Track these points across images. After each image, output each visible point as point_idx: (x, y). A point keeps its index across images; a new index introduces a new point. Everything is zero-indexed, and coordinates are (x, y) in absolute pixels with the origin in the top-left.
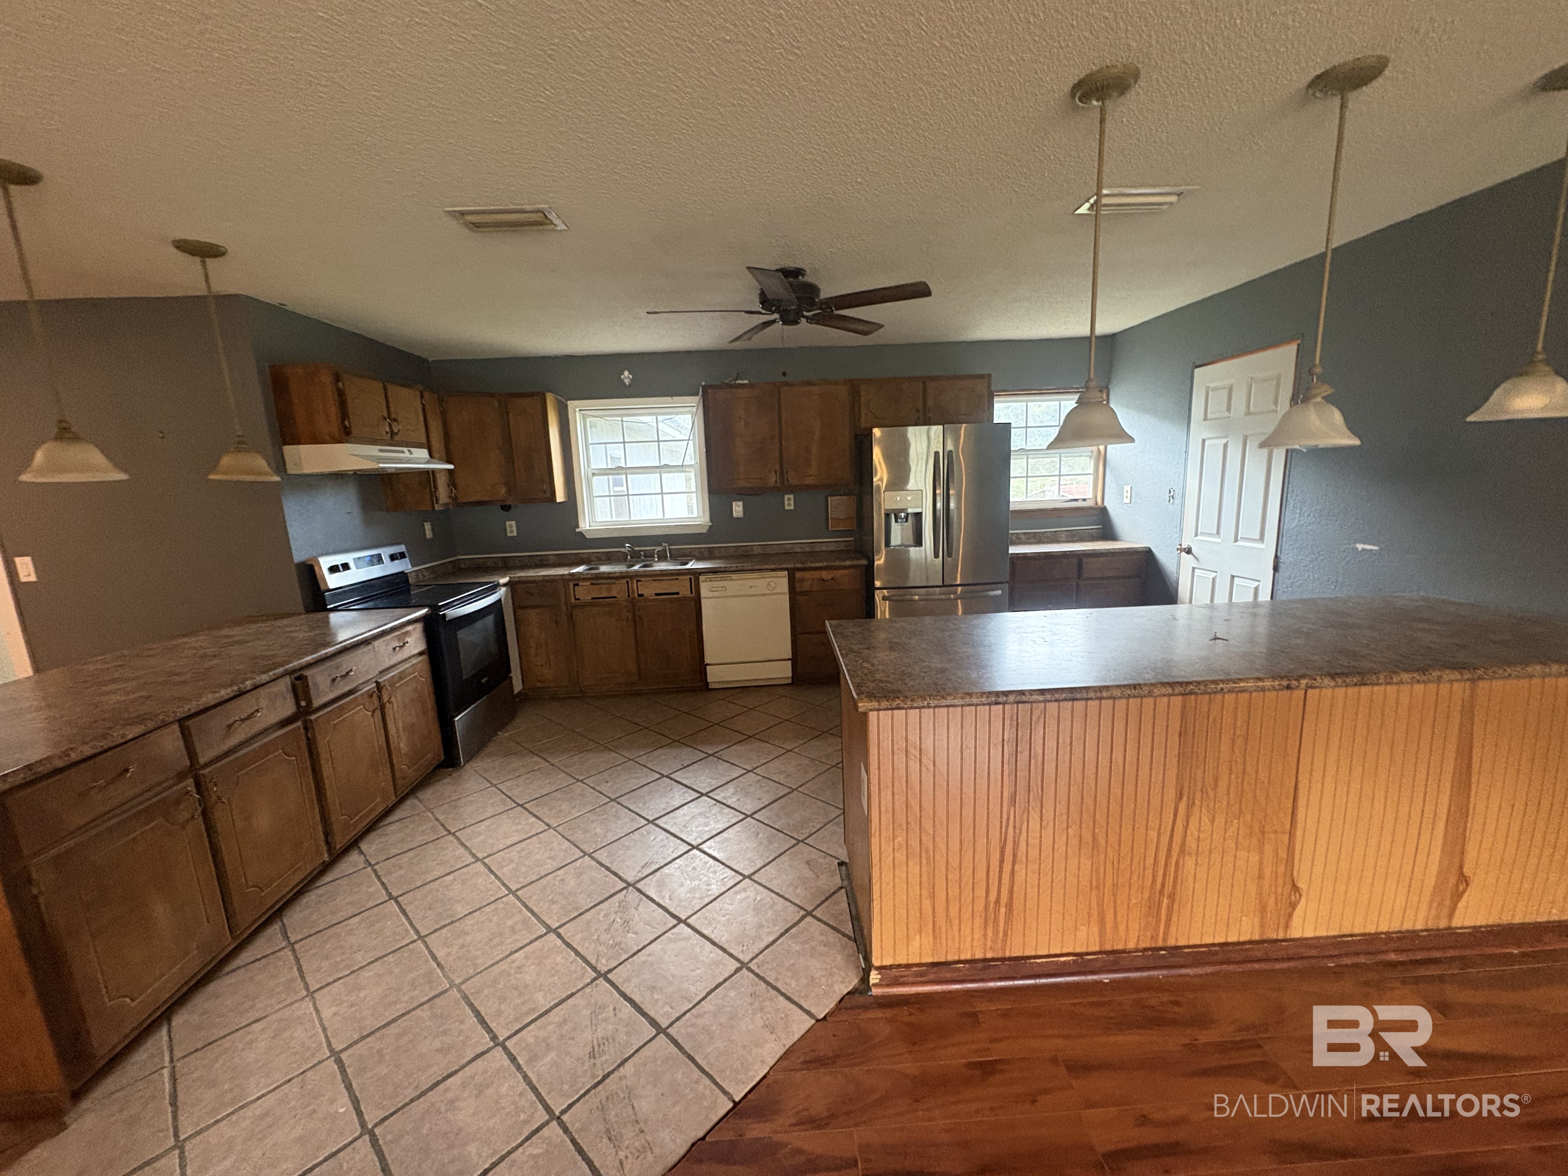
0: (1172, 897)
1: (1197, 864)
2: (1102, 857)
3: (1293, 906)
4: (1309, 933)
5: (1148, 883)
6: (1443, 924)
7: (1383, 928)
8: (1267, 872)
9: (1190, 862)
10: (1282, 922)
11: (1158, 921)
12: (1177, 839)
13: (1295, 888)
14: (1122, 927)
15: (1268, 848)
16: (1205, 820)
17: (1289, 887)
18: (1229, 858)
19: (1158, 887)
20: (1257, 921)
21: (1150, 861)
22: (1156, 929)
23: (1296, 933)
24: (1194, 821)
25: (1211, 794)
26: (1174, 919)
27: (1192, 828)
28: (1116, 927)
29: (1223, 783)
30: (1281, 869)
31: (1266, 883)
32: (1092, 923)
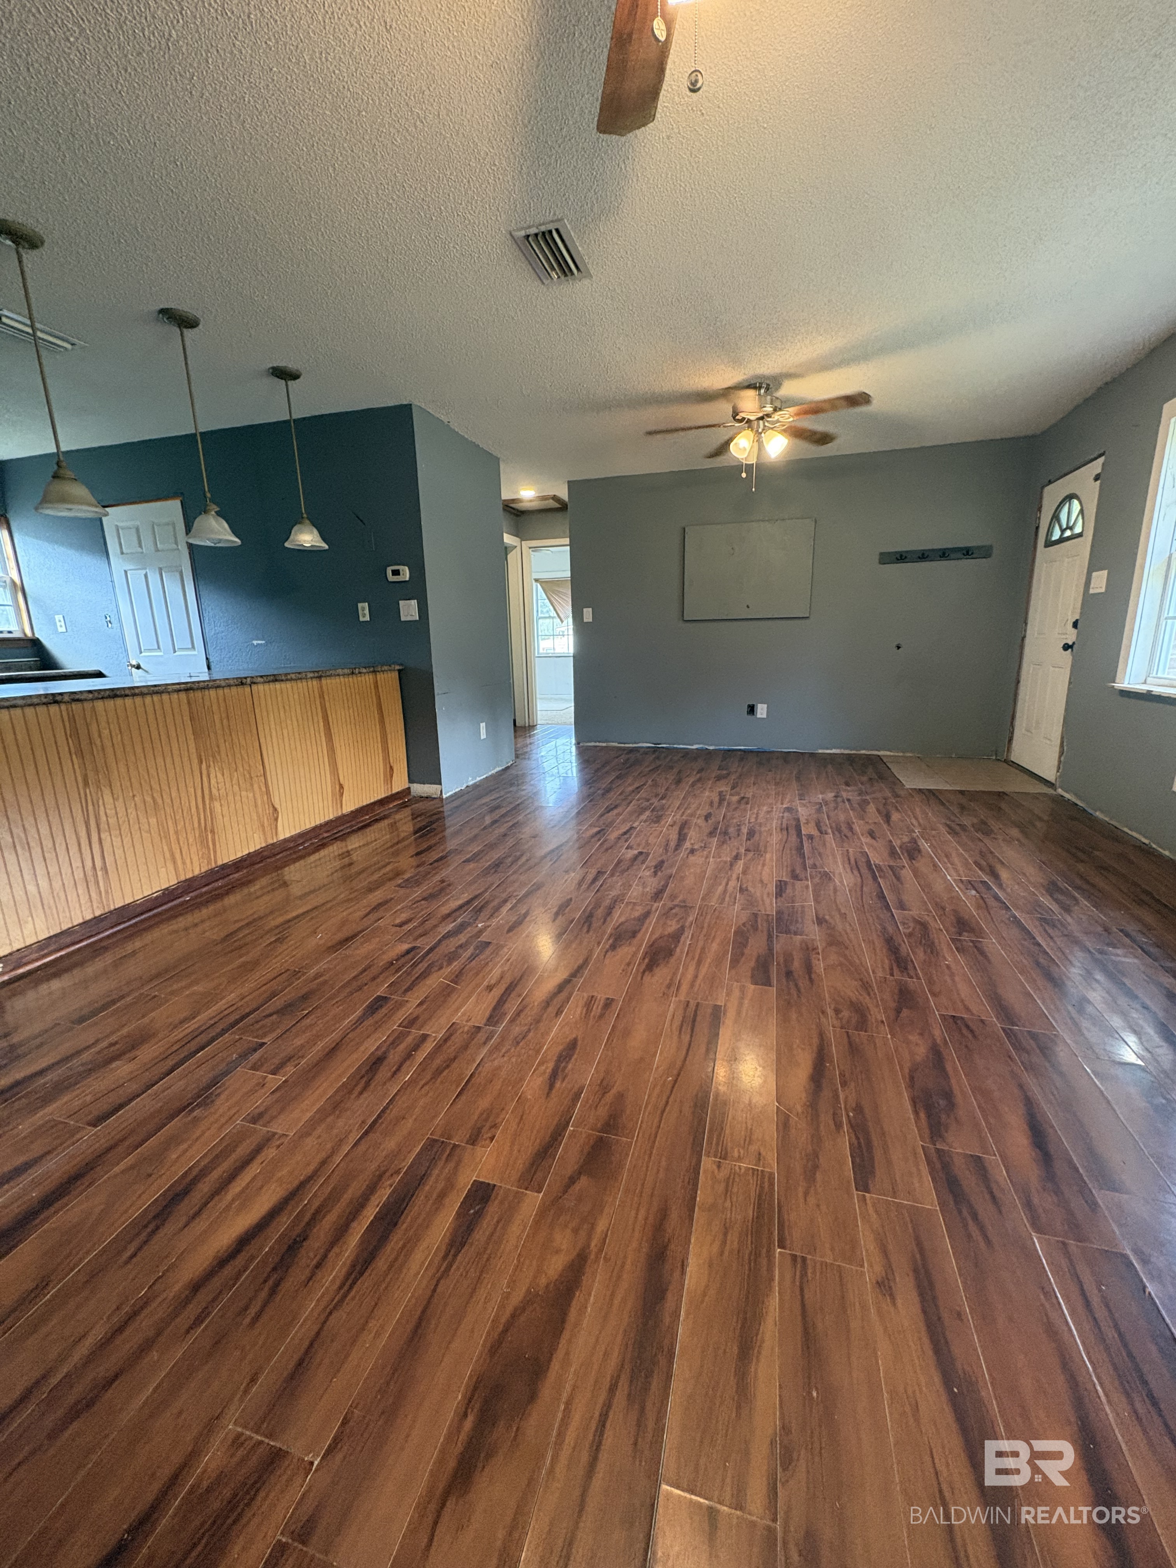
0: (213, 832)
1: (221, 805)
2: (163, 812)
3: (276, 819)
4: (288, 835)
5: (196, 825)
6: (340, 814)
7: (318, 823)
8: (259, 802)
9: (217, 804)
10: (274, 831)
11: (209, 852)
12: (206, 792)
13: (275, 809)
14: (188, 861)
15: (256, 786)
16: (219, 775)
17: (271, 809)
18: (238, 798)
19: (203, 825)
20: (261, 833)
21: (194, 809)
22: (209, 857)
23: (281, 837)
24: (212, 776)
25: (218, 758)
26: (218, 846)
27: (213, 781)
28: (184, 863)
29: (222, 748)
30: (265, 798)
31: (260, 810)
32: (168, 864)
